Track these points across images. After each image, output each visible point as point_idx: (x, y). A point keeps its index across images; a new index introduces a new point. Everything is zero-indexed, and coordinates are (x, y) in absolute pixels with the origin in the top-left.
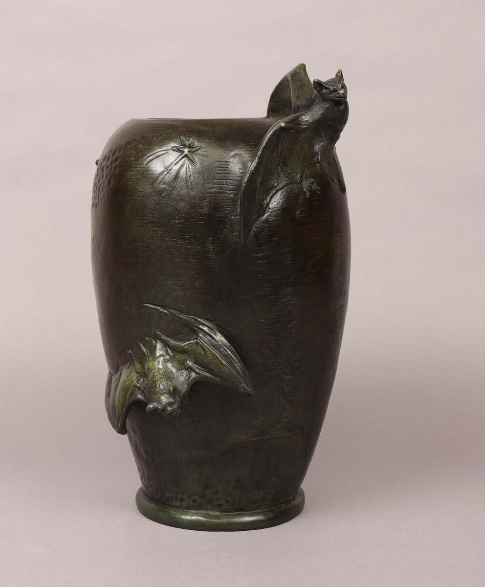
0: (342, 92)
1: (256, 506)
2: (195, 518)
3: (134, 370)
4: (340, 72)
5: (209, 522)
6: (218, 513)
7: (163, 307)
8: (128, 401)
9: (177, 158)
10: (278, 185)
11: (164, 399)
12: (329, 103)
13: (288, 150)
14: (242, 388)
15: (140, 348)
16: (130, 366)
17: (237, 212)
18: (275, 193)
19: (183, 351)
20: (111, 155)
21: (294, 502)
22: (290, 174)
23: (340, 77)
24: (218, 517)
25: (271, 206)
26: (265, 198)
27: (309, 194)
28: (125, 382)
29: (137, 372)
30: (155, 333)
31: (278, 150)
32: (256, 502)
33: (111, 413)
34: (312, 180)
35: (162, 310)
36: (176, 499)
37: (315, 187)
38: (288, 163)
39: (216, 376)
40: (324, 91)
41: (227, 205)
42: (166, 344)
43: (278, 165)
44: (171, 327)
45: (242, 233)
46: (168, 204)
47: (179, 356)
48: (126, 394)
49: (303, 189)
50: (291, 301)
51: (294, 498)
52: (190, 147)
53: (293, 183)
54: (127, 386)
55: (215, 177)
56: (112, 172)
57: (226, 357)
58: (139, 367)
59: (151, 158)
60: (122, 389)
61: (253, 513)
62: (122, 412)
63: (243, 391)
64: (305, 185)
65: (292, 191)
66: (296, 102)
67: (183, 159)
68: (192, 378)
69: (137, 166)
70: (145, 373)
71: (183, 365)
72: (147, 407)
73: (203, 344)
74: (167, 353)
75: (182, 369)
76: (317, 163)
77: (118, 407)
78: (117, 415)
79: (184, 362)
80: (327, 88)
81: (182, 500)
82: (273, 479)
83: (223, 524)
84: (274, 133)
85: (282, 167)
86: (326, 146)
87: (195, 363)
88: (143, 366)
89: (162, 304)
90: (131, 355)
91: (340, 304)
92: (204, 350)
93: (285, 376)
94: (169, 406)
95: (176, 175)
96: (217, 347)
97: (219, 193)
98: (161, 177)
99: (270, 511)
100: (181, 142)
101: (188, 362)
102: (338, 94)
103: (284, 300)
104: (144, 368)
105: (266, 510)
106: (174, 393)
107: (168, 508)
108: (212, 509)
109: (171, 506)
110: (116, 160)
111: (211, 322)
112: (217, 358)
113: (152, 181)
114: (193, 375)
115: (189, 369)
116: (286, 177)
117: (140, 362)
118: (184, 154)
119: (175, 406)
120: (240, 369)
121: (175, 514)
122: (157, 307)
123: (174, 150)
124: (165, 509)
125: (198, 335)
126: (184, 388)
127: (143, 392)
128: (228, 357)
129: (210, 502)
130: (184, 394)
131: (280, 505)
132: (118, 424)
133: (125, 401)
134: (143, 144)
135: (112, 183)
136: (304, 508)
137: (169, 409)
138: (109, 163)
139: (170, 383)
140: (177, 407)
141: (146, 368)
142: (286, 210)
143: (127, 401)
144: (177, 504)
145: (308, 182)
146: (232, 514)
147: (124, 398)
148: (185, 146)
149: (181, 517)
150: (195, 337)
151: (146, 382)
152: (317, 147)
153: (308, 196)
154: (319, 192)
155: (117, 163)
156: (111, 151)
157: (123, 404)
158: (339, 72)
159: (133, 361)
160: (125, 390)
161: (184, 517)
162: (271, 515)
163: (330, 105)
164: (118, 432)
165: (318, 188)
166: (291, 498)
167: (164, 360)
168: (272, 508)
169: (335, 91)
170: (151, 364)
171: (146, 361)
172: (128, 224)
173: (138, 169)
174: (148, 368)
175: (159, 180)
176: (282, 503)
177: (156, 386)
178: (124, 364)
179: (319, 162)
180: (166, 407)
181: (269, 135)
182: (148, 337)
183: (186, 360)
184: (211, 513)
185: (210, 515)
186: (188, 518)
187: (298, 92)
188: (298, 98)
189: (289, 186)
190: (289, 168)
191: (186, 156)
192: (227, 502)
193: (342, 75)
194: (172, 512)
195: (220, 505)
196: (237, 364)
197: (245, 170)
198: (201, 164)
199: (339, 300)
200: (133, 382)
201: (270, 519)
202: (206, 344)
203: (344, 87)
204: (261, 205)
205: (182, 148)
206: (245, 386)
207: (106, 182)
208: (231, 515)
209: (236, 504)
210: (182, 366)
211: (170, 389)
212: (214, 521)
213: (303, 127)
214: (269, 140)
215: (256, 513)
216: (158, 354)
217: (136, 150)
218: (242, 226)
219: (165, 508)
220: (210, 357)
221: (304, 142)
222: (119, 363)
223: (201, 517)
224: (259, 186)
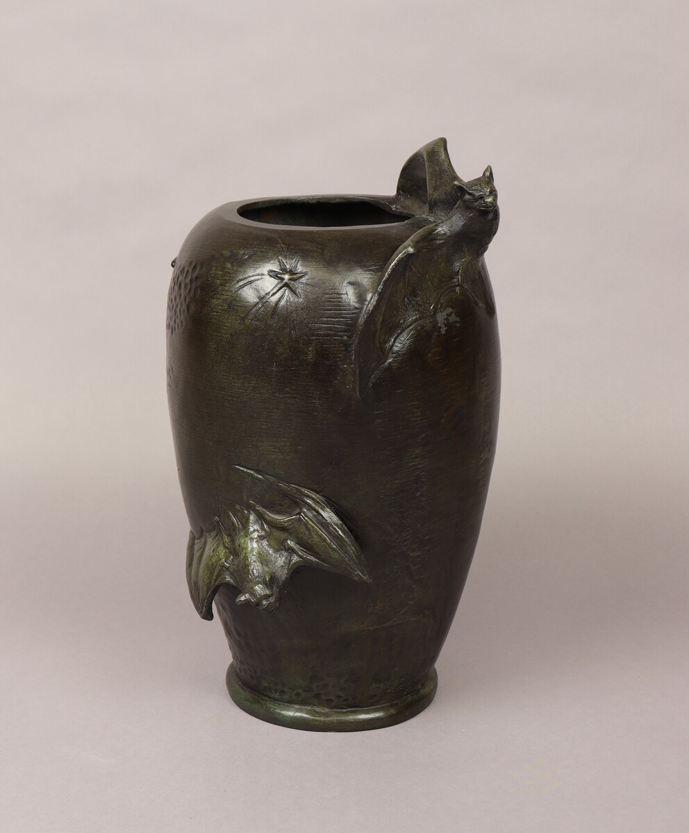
0: (490, 200)
1: (375, 700)
2: (298, 714)
3: (221, 543)
4: (489, 169)
5: (317, 720)
6: (327, 710)
7: (258, 471)
8: (215, 583)
9: (275, 287)
10: (404, 322)
11: (259, 589)
12: (472, 212)
13: (419, 275)
14: (356, 575)
15: (229, 517)
16: (217, 536)
17: (351, 359)
18: (401, 333)
19: (282, 529)
20: (190, 270)
21: (422, 692)
22: (420, 306)
23: (488, 178)
24: (326, 715)
25: (395, 349)
26: (387, 341)
27: (445, 329)
28: (210, 557)
29: (225, 547)
30: (248, 502)
31: (404, 279)
32: (374, 696)
33: (193, 592)
34: (450, 310)
35: (256, 475)
36: (276, 691)
37: (453, 318)
38: (418, 292)
39: (323, 561)
40: (467, 197)
41: (338, 350)
42: (261, 518)
43: (405, 297)
44: (267, 496)
45: (357, 386)
46: (263, 347)
47: (277, 533)
48: (212, 573)
49: (438, 323)
50: (420, 464)
51: (423, 685)
52: (291, 272)
53: (425, 318)
54: (212, 564)
55: (323, 314)
56: (192, 294)
57: (336, 537)
58: (227, 541)
59: (241, 283)
60: (207, 566)
61: (370, 709)
62: (207, 595)
63: (357, 579)
64: (441, 318)
65: (423, 327)
66: (432, 194)
67: (282, 290)
68: (294, 561)
69: (223, 293)
70: (235, 550)
71: (282, 545)
72: (238, 600)
73: (307, 521)
74: (263, 528)
75: (281, 550)
76: (456, 286)
77: (202, 587)
78: (201, 597)
79: (283, 541)
80: (470, 194)
81: (283, 692)
82: (396, 669)
83: (332, 723)
84: (399, 261)
85: (410, 299)
86: (469, 262)
87: (297, 543)
88: (233, 541)
89: (256, 468)
90: (218, 523)
91: (484, 458)
92: (308, 529)
93: (412, 552)
94: (264, 599)
95: (273, 311)
96: (325, 525)
97: (328, 335)
98: (254, 310)
99: (392, 706)
100: (280, 266)
101: (289, 542)
102: (485, 202)
103: (410, 465)
104: (233, 544)
105: (387, 704)
106: (271, 582)
107: (265, 700)
108: (320, 704)
109: (269, 697)
110: (197, 278)
111: (317, 493)
112: (324, 540)
113: (243, 316)
114: (295, 559)
115: (291, 551)
116: (415, 310)
117: (229, 535)
118: (284, 281)
119: (272, 600)
120: (354, 553)
121: (274, 709)
122: (249, 471)
123: (271, 276)
124: (261, 701)
125: (301, 509)
126: (283, 575)
127: (232, 574)
128: (338, 538)
129: (317, 696)
130: (284, 582)
131: (405, 697)
132: (202, 608)
133: (210, 583)
134: (232, 263)
135: (193, 308)
136: (437, 694)
137: (264, 602)
138: (188, 280)
139: (266, 568)
140: (275, 601)
141: (237, 545)
142: (414, 353)
143: (213, 583)
144: (277, 696)
145: (444, 313)
146: (344, 710)
147: (209, 578)
148: (284, 271)
149: (282, 712)
150: (298, 511)
151: (236, 562)
152: (457, 265)
153: (443, 332)
154: (458, 325)
155: (199, 283)
156: (191, 264)
157: (208, 586)
158: (486, 170)
159: (221, 533)
160: (211, 568)
161: (285, 713)
162: (393, 711)
163: (474, 215)
164: (202, 618)
165: (458, 319)
166: (420, 687)
167: (259, 536)
168: (394, 702)
169: (481, 198)
170: (243, 541)
171: (236, 535)
172: (213, 367)
173: (224, 297)
174: (239, 546)
175: (251, 316)
176: (408, 694)
177: (249, 571)
178: (209, 531)
179: (459, 285)
180: (261, 601)
181: (393, 264)
182: (240, 505)
183: (287, 540)
184: (318, 709)
185: (317, 713)
186: (291, 714)
187: (436, 181)
188: (435, 188)
189: (419, 322)
190: (419, 298)
191: (286, 285)
192: (339, 697)
193: (491, 174)
194: (271, 705)
195: (329, 701)
196: (350, 547)
197: (363, 304)
198: (306, 297)
199: (482, 455)
200: (221, 559)
201: (391, 716)
202: (311, 523)
203: (493, 192)
204: (382, 350)
205: (282, 274)
206: (359, 574)
207: (184, 306)
208: (343, 712)
209: (350, 699)
210: (281, 547)
211: (265, 578)
212: (322, 719)
213: (438, 242)
214: (393, 270)
215: (374, 709)
216: (252, 529)
217: (222, 271)
218: (357, 378)
219: (263, 699)
220: (316, 539)
221: (440, 261)
222: (204, 528)
223: (307, 714)
224: (379, 327)
